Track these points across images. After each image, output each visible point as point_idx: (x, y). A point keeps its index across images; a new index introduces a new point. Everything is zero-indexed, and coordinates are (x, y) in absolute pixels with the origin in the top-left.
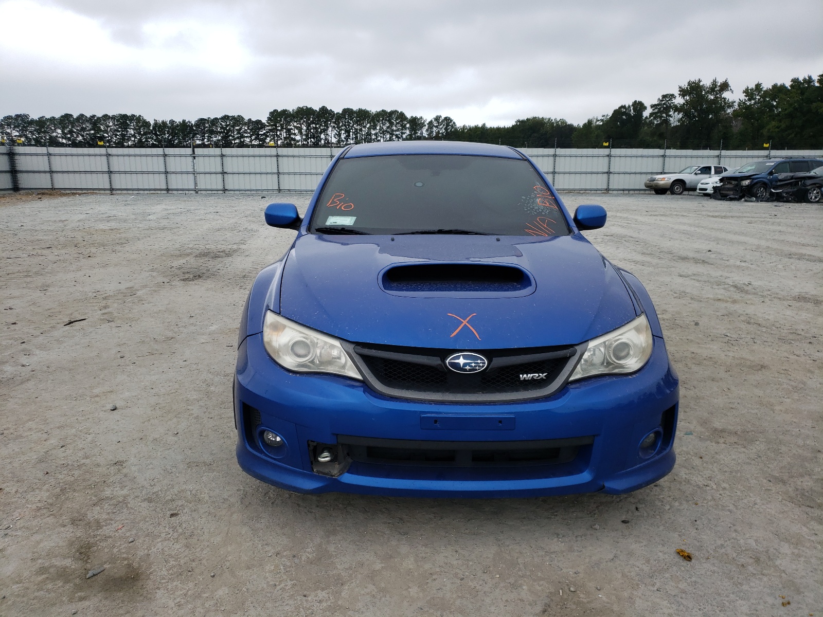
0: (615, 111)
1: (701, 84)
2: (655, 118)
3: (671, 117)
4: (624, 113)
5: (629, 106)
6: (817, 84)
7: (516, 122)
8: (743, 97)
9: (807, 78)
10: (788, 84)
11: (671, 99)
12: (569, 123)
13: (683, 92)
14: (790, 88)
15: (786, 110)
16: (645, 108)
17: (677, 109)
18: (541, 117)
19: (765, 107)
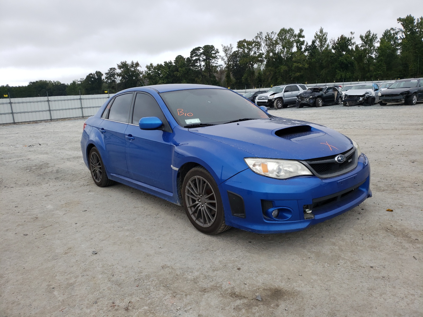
0: (87, 76)
1: (127, 63)
2: (108, 80)
3: (116, 79)
4: (92, 77)
5: (94, 74)
6: (174, 64)
7: (29, 83)
8: (146, 69)
9: (170, 62)
10: (163, 64)
11: (114, 70)
12: (62, 83)
13: (120, 67)
14: (164, 66)
15: (165, 75)
16: (102, 75)
17: (119, 75)
18: (44, 80)
19: (156, 74)
